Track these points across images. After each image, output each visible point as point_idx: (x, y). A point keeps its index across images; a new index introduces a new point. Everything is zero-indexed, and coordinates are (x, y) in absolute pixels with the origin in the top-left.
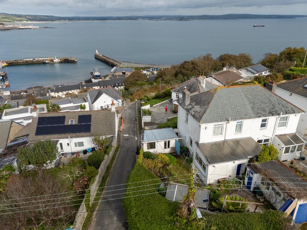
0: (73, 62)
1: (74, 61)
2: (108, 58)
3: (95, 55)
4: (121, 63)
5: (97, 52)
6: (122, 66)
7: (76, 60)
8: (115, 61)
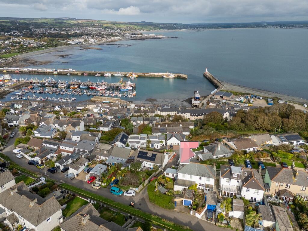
0: (184, 79)
2: (214, 78)
3: (204, 73)
7: (186, 77)
8: (219, 82)
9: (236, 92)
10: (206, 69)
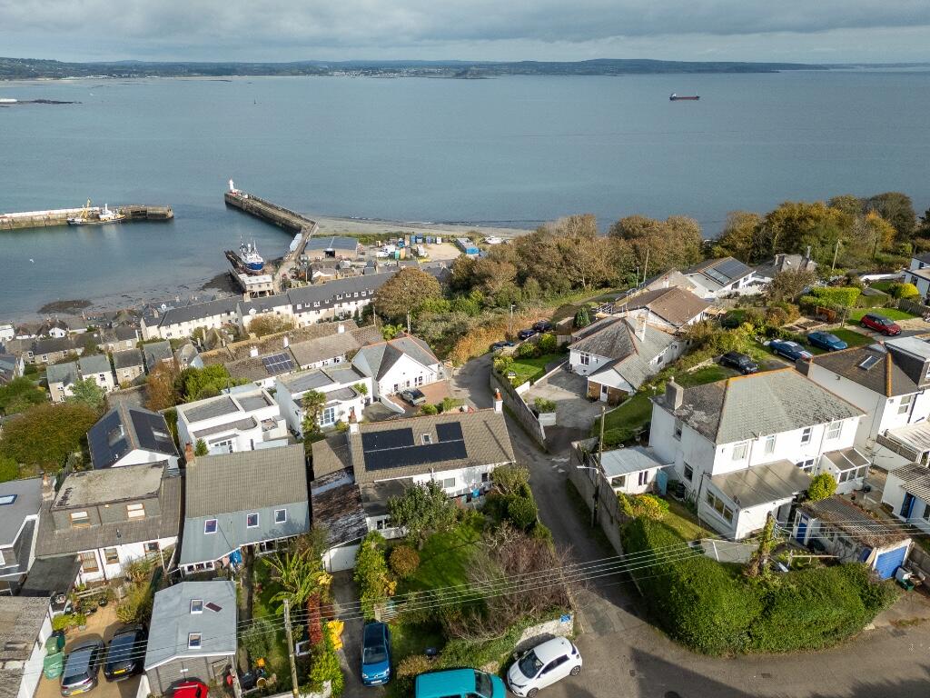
0: (162, 220)
1: (165, 215)
2: (271, 206)
3: (226, 195)
4: (313, 223)
5: (232, 187)
6: (316, 230)
7: (170, 214)
8: (293, 214)
9: (364, 236)
10: (231, 182)
